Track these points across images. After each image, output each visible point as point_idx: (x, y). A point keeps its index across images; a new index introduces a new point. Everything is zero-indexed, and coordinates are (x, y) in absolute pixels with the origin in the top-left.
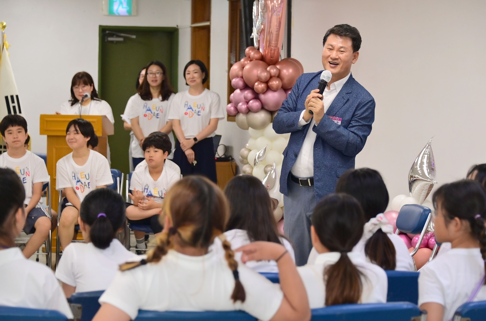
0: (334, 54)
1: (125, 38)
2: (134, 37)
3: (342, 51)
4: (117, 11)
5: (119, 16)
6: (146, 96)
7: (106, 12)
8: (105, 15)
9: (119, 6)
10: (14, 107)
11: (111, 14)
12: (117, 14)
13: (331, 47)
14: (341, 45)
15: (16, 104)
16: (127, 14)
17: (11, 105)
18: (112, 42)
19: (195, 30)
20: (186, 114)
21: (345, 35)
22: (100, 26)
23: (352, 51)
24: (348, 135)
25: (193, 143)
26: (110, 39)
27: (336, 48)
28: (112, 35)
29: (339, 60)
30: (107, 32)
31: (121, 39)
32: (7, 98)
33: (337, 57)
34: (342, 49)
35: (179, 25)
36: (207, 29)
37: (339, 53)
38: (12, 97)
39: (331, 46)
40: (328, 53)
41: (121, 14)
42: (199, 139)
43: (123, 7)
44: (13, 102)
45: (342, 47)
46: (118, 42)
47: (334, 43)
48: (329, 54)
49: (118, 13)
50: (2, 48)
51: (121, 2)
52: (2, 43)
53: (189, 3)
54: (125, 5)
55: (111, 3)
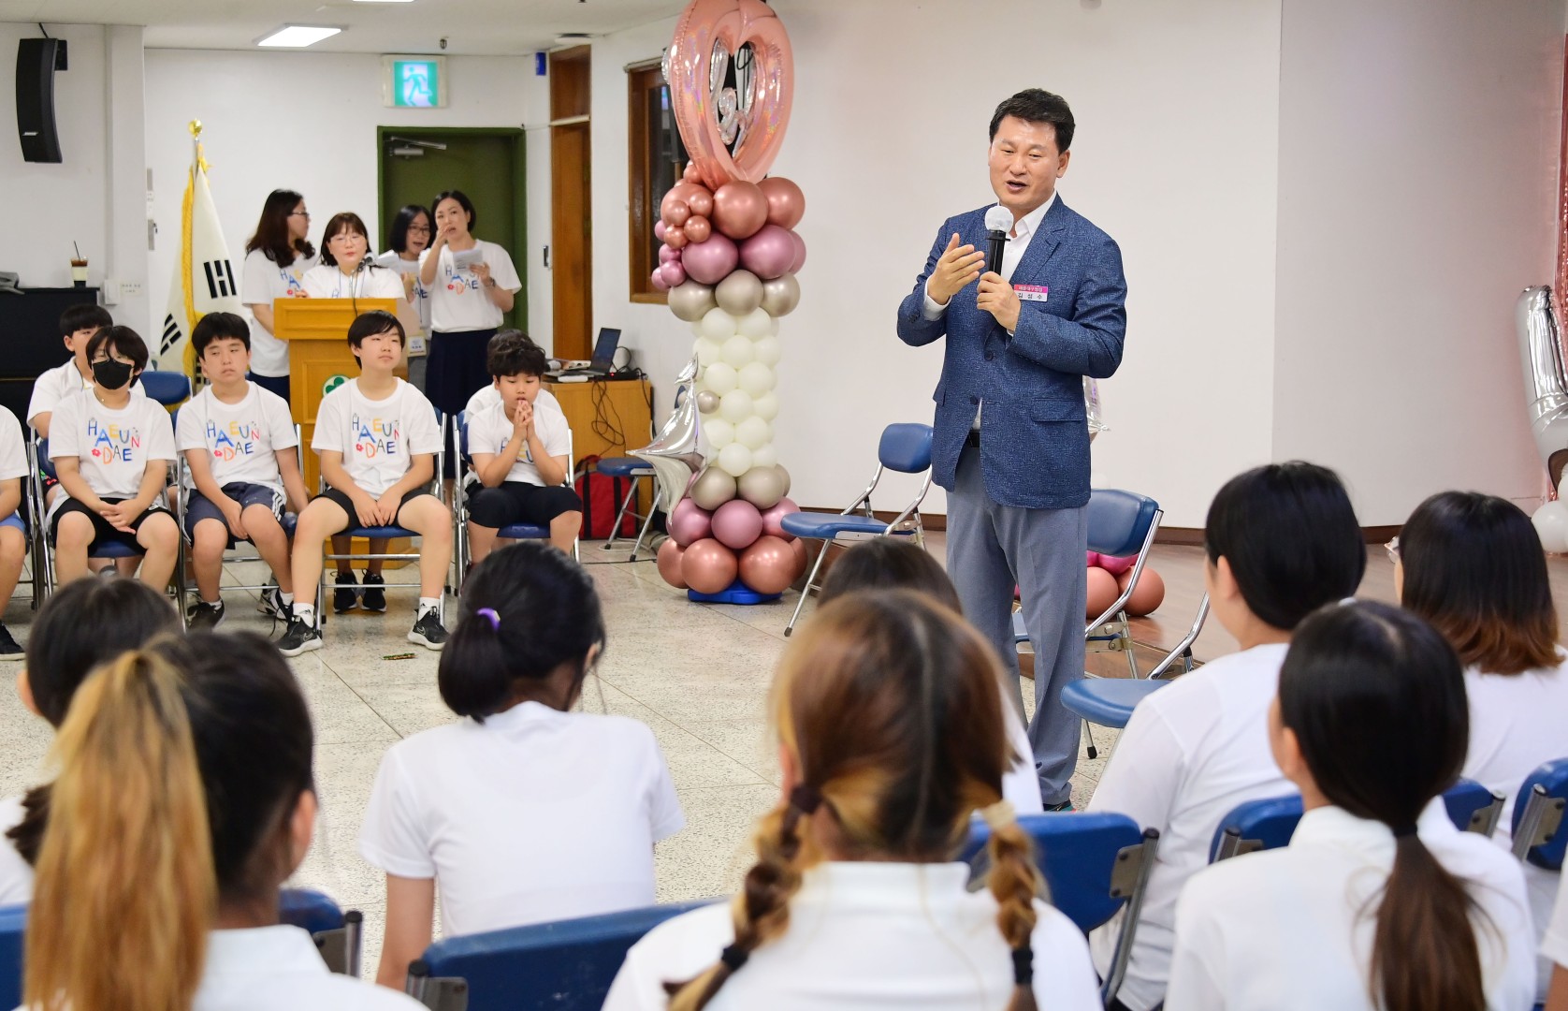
0: (1017, 163)
1: (425, 149)
2: (443, 147)
3: (1035, 156)
4: (410, 98)
5: (415, 107)
7: (389, 101)
8: (387, 107)
9: (414, 88)
10: (222, 283)
11: (399, 103)
12: (411, 105)
13: (1009, 147)
14: (1032, 142)
15: (225, 277)
16: (429, 105)
17: (217, 279)
18: (403, 157)
19: (558, 132)
21: (1041, 119)
22: (379, 128)
23: (1057, 152)
26: (398, 152)
27: (1021, 149)
28: (402, 145)
29: (1029, 176)
30: (393, 139)
31: (419, 152)
32: (207, 266)
33: (1024, 170)
34: (1035, 151)
35: (525, 124)
36: (584, 129)
37: (1028, 159)
38: (217, 264)
39: (1010, 143)
40: (1004, 160)
41: (418, 105)
43: (420, 92)
44: (220, 273)
45: (1034, 147)
46: (413, 157)
47: (1016, 138)
48: (1007, 163)
49: (412, 102)
50: (195, 170)
51: (417, 83)
52: (190, 161)
53: (545, 82)
54: (424, 87)
55: (398, 83)
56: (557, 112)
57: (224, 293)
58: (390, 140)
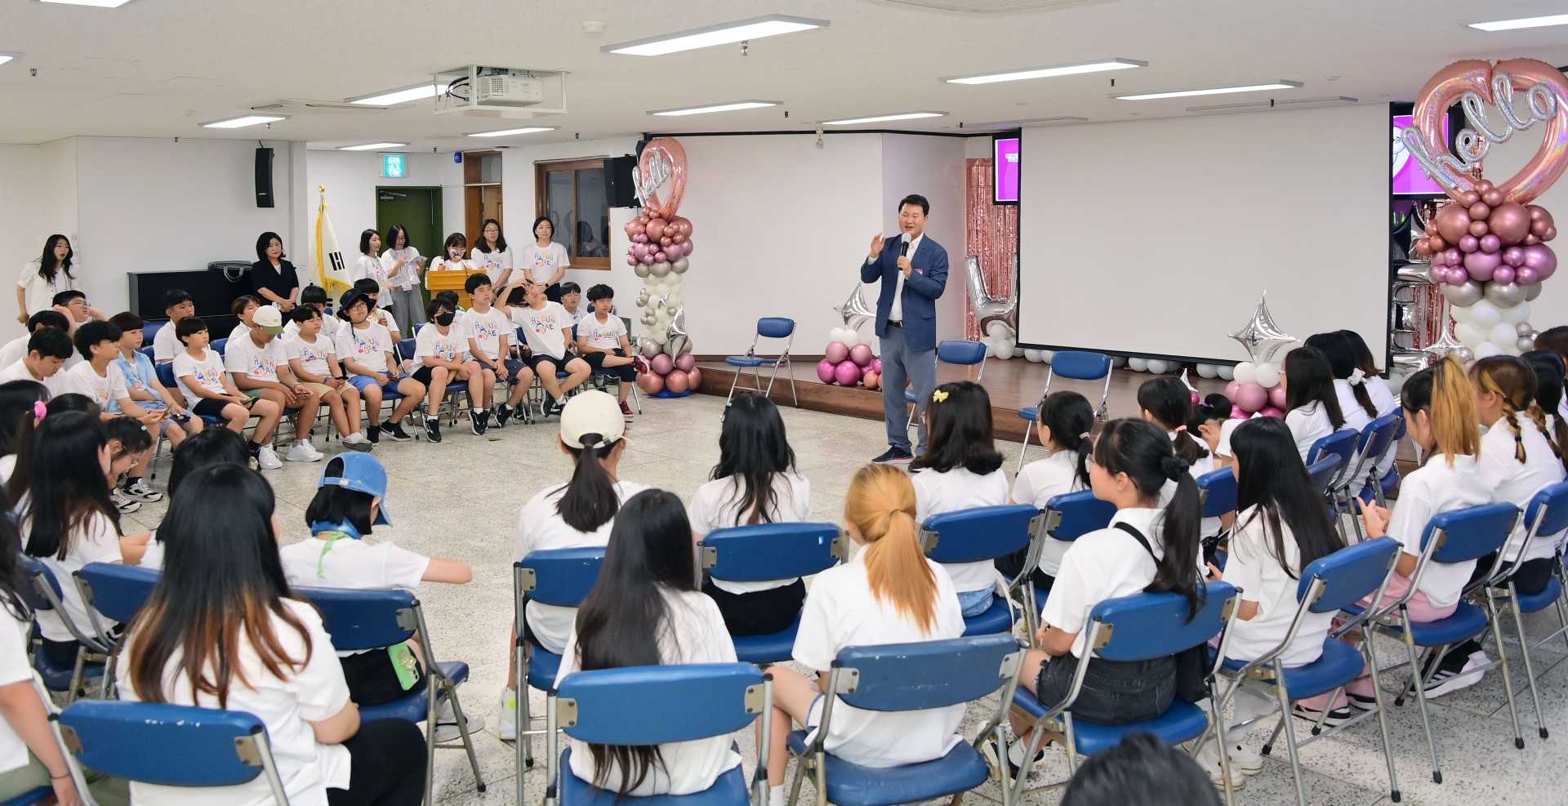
1: (395, 196)
2: (405, 195)
4: (391, 173)
6: (485, 249)
7: (382, 174)
8: (381, 177)
9: (393, 168)
10: (338, 263)
11: (386, 175)
12: (392, 176)
15: (340, 260)
16: (400, 175)
17: (336, 261)
18: (386, 200)
19: (468, 189)
20: (537, 264)
22: (377, 187)
24: (931, 284)
25: (545, 288)
26: (384, 198)
28: (385, 195)
31: (392, 198)
32: (331, 255)
35: (449, 184)
38: (336, 254)
41: (395, 176)
42: (550, 285)
43: (396, 170)
44: (337, 259)
50: (322, 209)
51: (395, 166)
52: (319, 205)
53: (462, 165)
54: (398, 168)
55: (387, 166)
56: (467, 180)
57: (340, 268)
58: (381, 192)
